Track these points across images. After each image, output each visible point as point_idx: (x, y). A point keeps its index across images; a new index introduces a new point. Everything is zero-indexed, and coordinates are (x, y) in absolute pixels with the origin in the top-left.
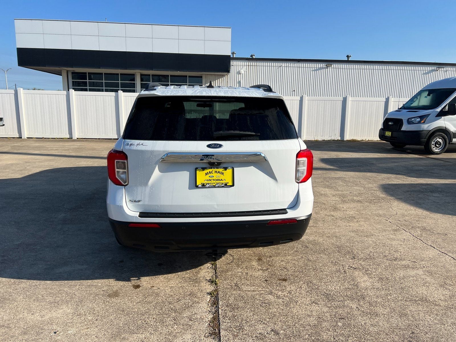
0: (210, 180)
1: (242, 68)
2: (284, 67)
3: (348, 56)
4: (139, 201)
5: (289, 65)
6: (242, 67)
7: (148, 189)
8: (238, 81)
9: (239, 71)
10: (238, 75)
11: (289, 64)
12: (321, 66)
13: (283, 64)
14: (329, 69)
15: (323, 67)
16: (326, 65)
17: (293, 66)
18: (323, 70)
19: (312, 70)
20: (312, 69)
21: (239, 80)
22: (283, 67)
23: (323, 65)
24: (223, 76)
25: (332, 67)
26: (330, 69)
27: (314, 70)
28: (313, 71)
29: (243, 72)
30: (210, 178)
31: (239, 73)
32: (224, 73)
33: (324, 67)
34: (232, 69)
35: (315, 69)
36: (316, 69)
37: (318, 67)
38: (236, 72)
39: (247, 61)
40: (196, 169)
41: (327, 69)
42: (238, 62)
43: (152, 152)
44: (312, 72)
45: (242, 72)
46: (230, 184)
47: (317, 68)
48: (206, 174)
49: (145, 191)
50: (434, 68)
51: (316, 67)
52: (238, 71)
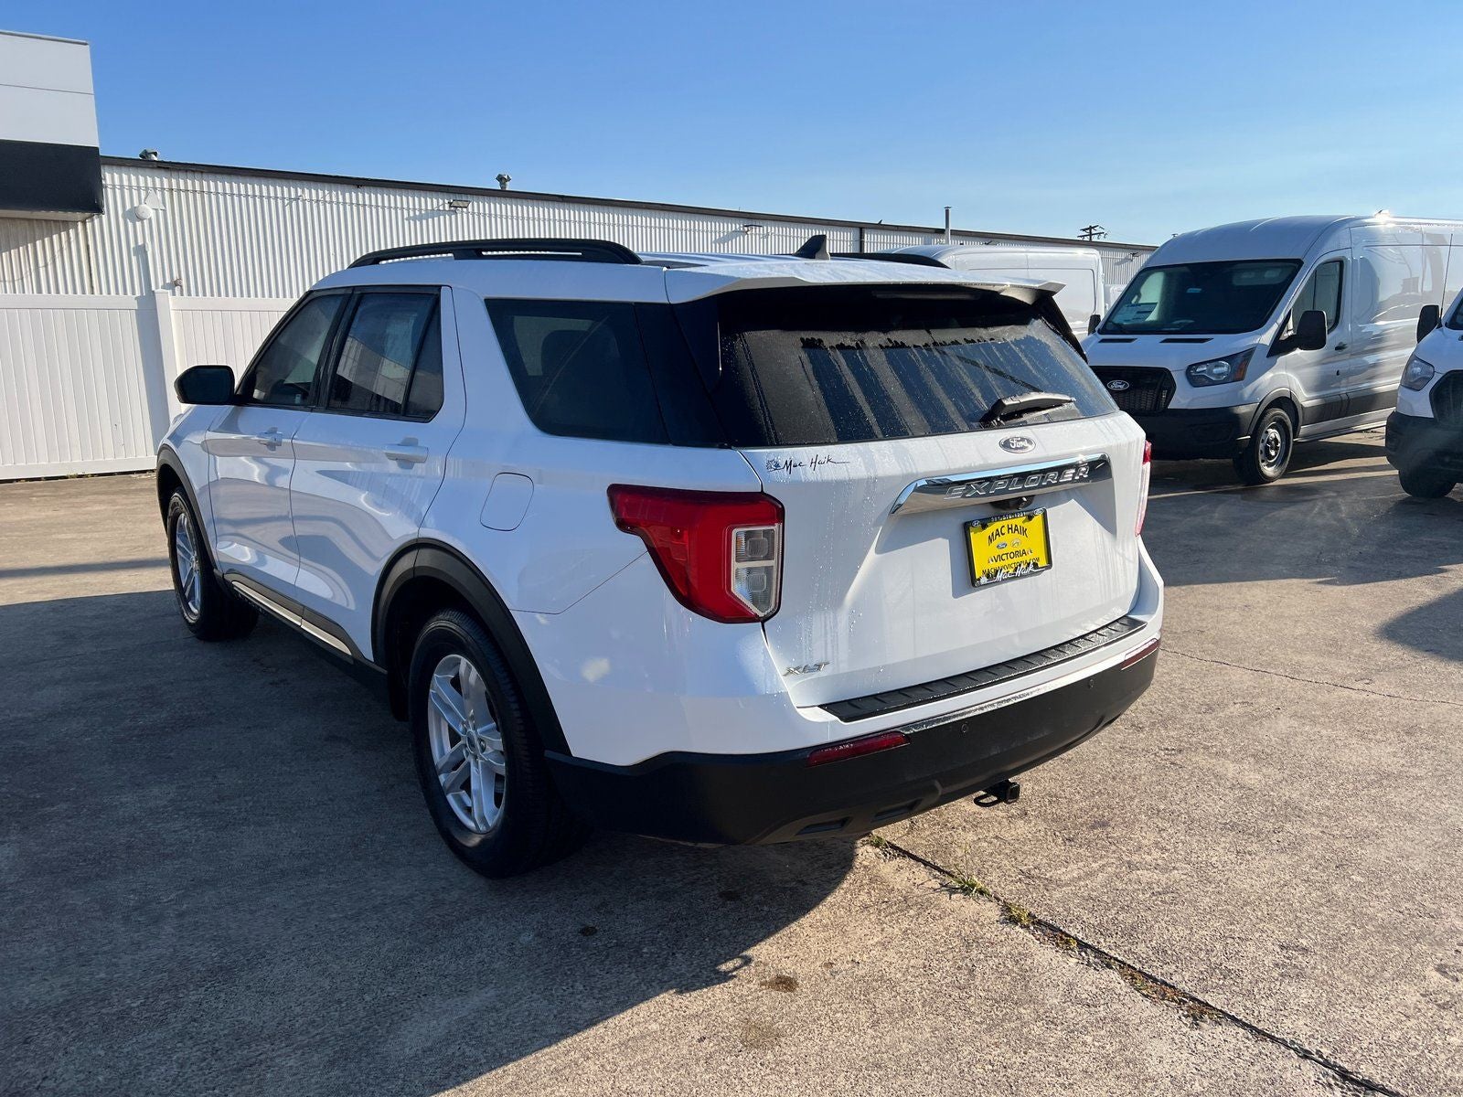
0: (1000, 558)
1: (143, 197)
2: (308, 204)
3: (501, 179)
4: (818, 666)
5: (324, 197)
6: (143, 194)
7: (843, 617)
8: (132, 245)
9: (134, 209)
10: (130, 224)
11: (326, 192)
12: (435, 205)
13: (303, 192)
14: (459, 216)
15: (441, 208)
16: (450, 203)
17: (341, 200)
18: (442, 218)
19: (406, 216)
20: (405, 212)
21: (140, 243)
22: (304, 201)
23: (441, 202)
24: (66, 225)
25: (470, 210)
26: (465, 215)
27: (415, 218)
28: (408, 219)
29: (152, 214)
30: (1000, 552)
31: (134, 215)
32: (69, 215)
33: (445, 210)
34: (110, 198)
35: (415, 213)
36: (417, 213)
37: (423, 207)
38: (120, 212)
39: (162, 172)
40: (966, 527)
41: (453, 217)
42: (125, 177)
43: (871, 483)
44: (406, 222)
45: (148, 211)
46: (1042, 563)
47: (423, 212)
48: (991, 539)
49: (836, 625)
50: (738, 226)
51: (417, 207)
52: (128, 207)
